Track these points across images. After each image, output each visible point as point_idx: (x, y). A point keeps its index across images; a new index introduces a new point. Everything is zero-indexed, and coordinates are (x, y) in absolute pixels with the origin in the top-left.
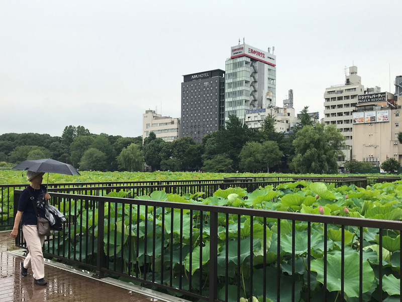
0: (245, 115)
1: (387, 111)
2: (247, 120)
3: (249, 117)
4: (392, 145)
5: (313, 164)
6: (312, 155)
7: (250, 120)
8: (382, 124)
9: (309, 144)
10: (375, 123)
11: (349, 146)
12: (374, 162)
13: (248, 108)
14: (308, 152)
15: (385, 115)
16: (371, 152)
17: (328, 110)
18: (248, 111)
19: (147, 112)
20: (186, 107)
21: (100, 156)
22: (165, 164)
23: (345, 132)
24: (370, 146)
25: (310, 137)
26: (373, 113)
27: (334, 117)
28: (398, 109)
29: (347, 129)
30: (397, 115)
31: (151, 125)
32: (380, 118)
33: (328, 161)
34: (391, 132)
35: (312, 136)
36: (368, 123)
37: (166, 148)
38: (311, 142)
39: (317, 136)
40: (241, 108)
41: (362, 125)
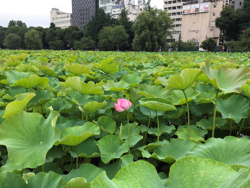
0: (112, 10)
1: (208, 3)
2: (113, 14)
3: (114, 11)
4: (209, 30)
5: (147, 43)
6: (146, 36)
7: (115, 13)
8: (203, 14)
9: (144, 26)
10: (198, 13)
11: (179, 32)
12: (195, 43)
13: (115, 5)
14: (143, 33)
15: (206, 7)
16: (194, 36)
17: (167, 5)
18: (114, 7)
19: (53, 9)
20: (75, 5)
21: (16, 39)
22: (53, 44)
23: (177, 22)
24: (193, 31)
25: (146, 20)
26: (197, 6)
27: (170, 10)
28: (216, 2)
29: (178, 19)
30: (215, 7)
31: (55, 18)
32: (202, 9)
33: (159, 41)
34: (209, 20)
35: (147, 19)
36: (193, 14)
37: (60, 33)
38: (146, 24)
39: (151, 19)
40: (109, 5)
41: (189, 16)
